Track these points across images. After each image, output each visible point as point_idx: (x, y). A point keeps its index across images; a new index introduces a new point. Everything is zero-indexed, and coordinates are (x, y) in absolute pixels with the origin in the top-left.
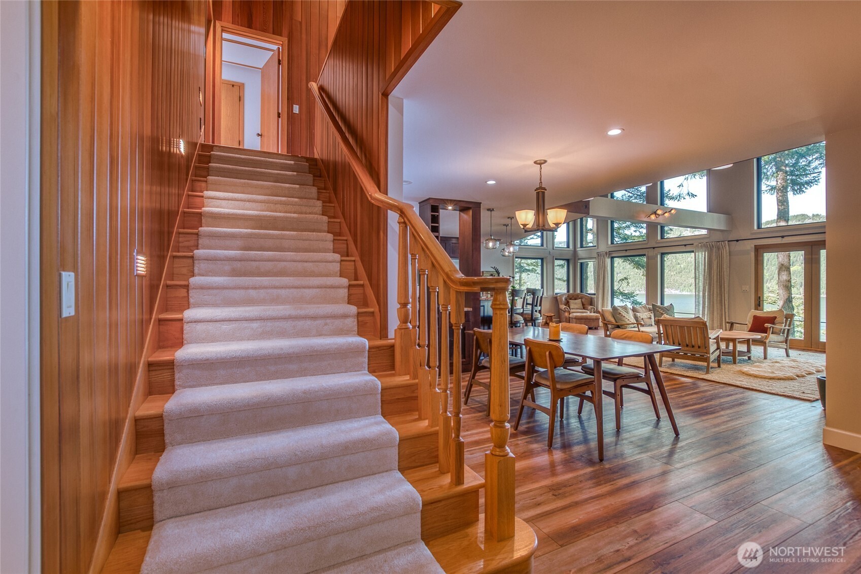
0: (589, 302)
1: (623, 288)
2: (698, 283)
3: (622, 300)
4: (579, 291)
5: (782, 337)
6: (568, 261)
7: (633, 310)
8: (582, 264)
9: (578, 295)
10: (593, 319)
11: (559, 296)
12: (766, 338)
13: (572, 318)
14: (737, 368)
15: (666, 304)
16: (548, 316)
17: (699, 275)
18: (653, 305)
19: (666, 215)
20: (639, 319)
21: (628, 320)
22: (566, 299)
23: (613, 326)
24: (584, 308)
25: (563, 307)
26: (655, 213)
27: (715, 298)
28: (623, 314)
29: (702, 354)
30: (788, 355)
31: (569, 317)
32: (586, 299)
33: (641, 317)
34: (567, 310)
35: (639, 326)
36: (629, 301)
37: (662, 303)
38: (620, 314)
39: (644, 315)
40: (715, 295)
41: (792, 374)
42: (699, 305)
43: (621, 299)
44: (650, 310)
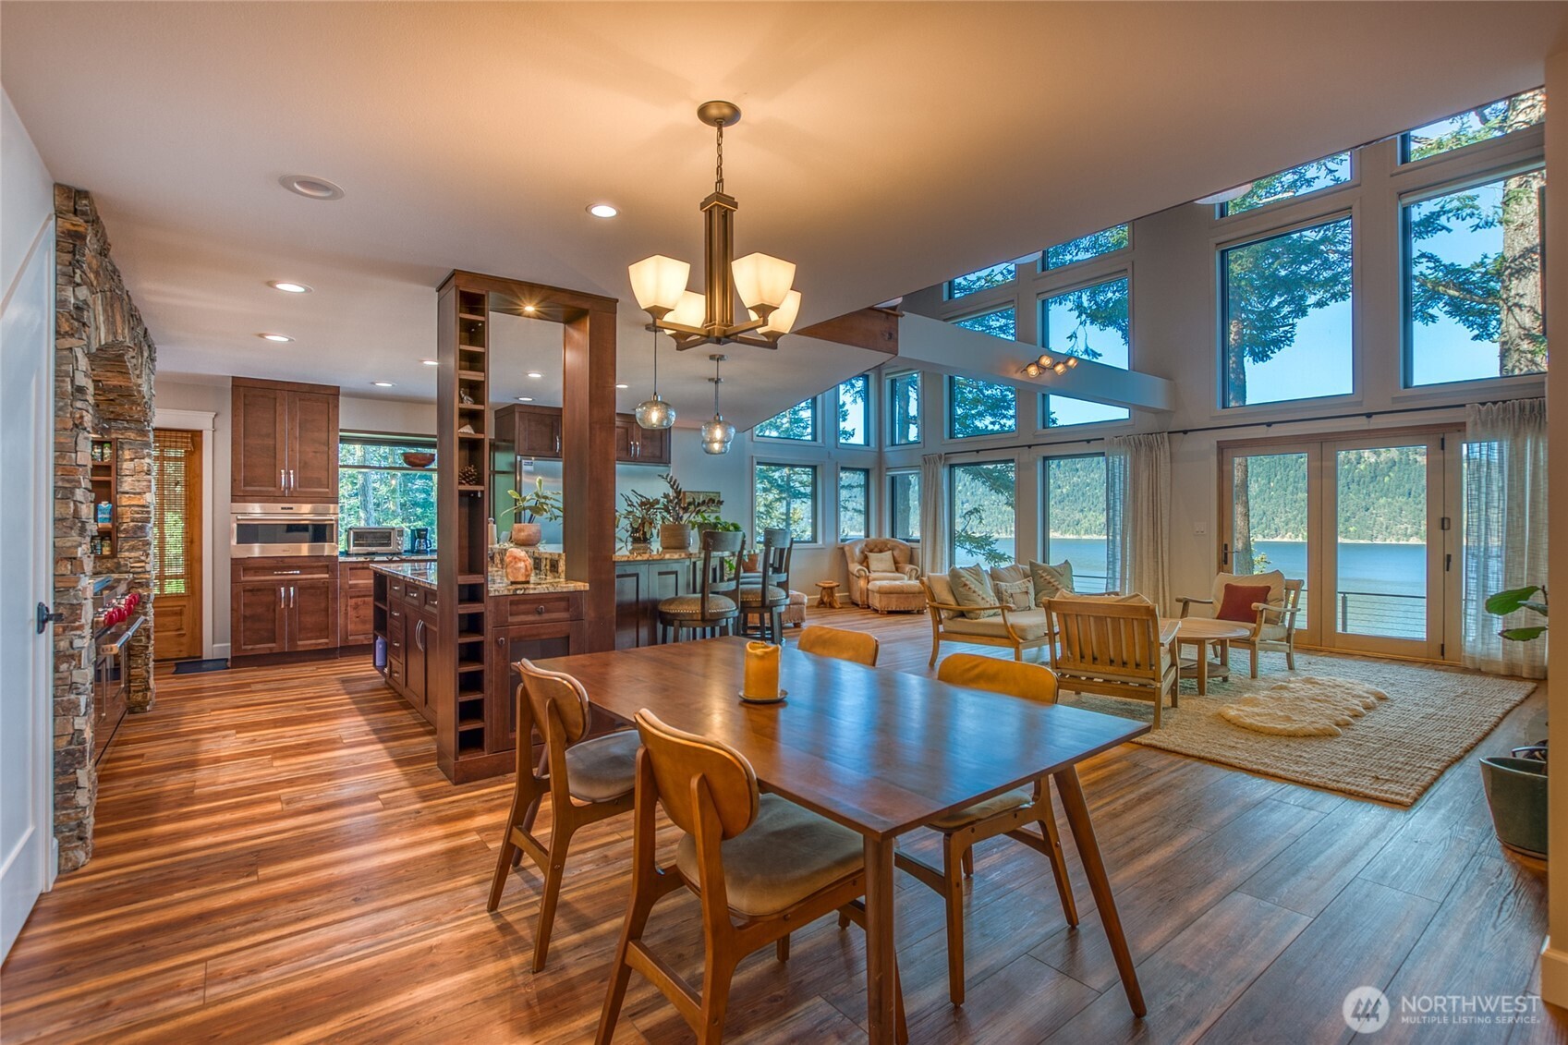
0: (906, 558)
1: (971, 529)
2: (1114, 518)
3: (970, 551)
4: (887, 535)
5: (1282, 630)
6: (867, 472)
7: (991, 576)
8: (893, 479)
9: (885, 543)
10: (914, 593)
11: (849, 545)
12: (1255, 633)
13: (873, 591)
14: (1210, 706)
15: (1054, 561)
16: (824, 588)
17: (1115, 502)
18: (1032, 564)
19: (1060, 368)
20: (1006, 596)
21: (983, 599)
22: (862, 552)
23: (951, 613)
24: (897, 570)
25: (855, 567)
26: (1037, 363)
27: (1145, 547)
28: (972, 586)
29: (1144, 681)
30: (1291, 667)
31: (868, 590)
32: (901, 550)
33: (1009, 591)
34: (863, 573)
35: (1006, 612)
36: (982, 552)
37: (1045, 559)
38: (965, 585)
39: (1015, 586)
40: (1145, 542)
41: (1327, 722)
42: (1114, 563)
43: (968, 547)
44: (1026, 576)
